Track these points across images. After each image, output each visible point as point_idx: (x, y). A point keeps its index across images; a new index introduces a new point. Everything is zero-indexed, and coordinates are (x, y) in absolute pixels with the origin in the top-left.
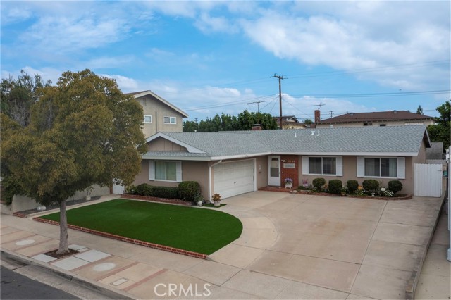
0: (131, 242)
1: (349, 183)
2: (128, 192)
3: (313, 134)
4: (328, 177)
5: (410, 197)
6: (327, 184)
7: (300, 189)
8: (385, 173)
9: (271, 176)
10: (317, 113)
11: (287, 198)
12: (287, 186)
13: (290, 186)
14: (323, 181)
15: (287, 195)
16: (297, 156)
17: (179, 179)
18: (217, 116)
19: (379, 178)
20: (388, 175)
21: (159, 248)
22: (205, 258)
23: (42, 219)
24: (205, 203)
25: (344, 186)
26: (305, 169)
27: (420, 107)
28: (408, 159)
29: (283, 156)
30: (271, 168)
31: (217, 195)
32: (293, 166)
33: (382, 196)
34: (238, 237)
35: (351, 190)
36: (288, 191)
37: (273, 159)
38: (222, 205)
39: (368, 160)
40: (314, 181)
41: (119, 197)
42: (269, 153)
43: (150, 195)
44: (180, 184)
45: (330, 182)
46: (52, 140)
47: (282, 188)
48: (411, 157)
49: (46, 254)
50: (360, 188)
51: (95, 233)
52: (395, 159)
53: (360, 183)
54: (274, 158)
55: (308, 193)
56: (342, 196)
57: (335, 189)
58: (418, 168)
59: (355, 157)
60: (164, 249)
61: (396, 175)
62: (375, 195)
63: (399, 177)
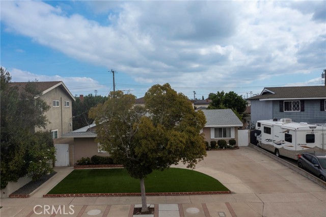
1: (211, 143)
5: (238, 148)
19: (223, 139)
20: (226, 137)
22: (230, 193)
28: (236, 128)
39: (216, 129)
50: (217, 145)
52: (230, 128)
53: (216, 142)
56: (209, 150)
58: (239, 132)
59: (210, 128)
61: (230, 137)
62: (225, 148)
63: (232, 138)
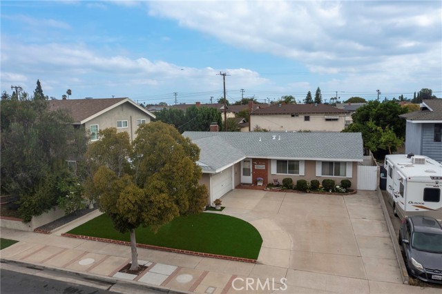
1: (312, 182)
3: (274, 138)
4: (295, 178)
6: (296, 183)
8: (337, 173)
9: (244, 175)
10: (251, 104)
12: (258, 184)
14: (290, 181)
15: (264, 192)
16: (267, 159)
20: (339, 175)
22: (256, 263)
23: (73, 235)
24: (208, 208)
25: (309, 185)
26: (273, 169)
28: (355, 164)
29: (254, 160)
30: (244, 169)
31: (217, 200)
32: (262, 167)
33: (337, 192)
34: (262, 241)
35: (314, 187)
37: (246, 161)
38: (222, 208)
39: (324, 163)
40: (284, 181)
42: (245, 157)
45: (298, 182)
48: (356, 162)
50: (321, 186)
52: (345, 163)
53: (321, 183)
55: (280, 191)
56: (307, 192)
57: (302, 187)
58: (361, 168)
59: (315, 161)
61: (345, 175)
62: (333, 191)
63: (347, 177)
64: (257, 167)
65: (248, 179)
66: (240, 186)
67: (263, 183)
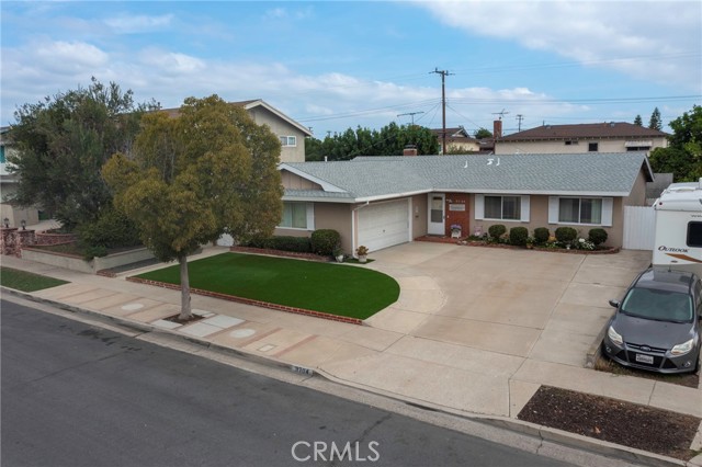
0: (265, 306)
1: (537, 231)
2: (239, 243)
3: (491, 163)
4: (509, 224)
5: (617, 251)
6: (508, 232)
7: (470, 239)
8: (586, 217)
9: (433, 221)
10: (498, 125)
11: (453, 252)
12: (453, 235)
13: (456, 235)
14: (502, 229)
15: (455, 247)
16: (469, 194)
17: (311, 226)
18: (350, 130)
19: (578, 225)
21: (301, 313)
22: (360, 323)
23: (139, 279)
24: (347, 259)
25: (531, 235)
26: (479, 212)
27: (656, 110)
28: (617, 200)
29: (449, 195)
30: (432, 211)
31: (362, 248)
32: (462, 208)
33: (580, 248)
34: (396, 300)
35: (540, 240)
36: (455, 242)
37: (435, 198)
38: (369, 261)
39: (563, 200)
40: (491, 229)
41: (228, 250)
42: (430, 190)
43: (272, 248)
44: (314, 233)
45: (513, 231)
46: (188, 187)
47: (446, 238)
48: (621, 198)
49: (166, 319)
50: (552, 238)
51: (215, 296)
52: (599, 200)
53: (552, 231)
54: (436, 196)
55: (482, 245)
56: (526, 248)
57: (518, 240)
58: (630, 212)
59: (547, 196)
60: (307, 314)
61: (600, 222)
62: (571, 248)
63: (603, 224)
64: (453, 207)
65: (438, 228)
66: (423, 237)
67: (462, 235)
